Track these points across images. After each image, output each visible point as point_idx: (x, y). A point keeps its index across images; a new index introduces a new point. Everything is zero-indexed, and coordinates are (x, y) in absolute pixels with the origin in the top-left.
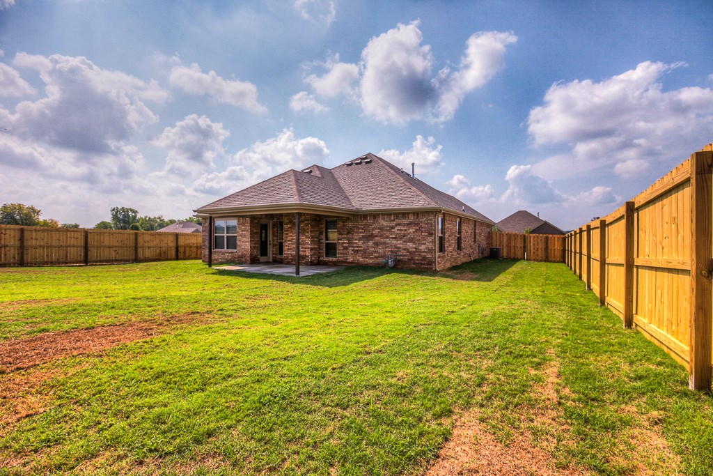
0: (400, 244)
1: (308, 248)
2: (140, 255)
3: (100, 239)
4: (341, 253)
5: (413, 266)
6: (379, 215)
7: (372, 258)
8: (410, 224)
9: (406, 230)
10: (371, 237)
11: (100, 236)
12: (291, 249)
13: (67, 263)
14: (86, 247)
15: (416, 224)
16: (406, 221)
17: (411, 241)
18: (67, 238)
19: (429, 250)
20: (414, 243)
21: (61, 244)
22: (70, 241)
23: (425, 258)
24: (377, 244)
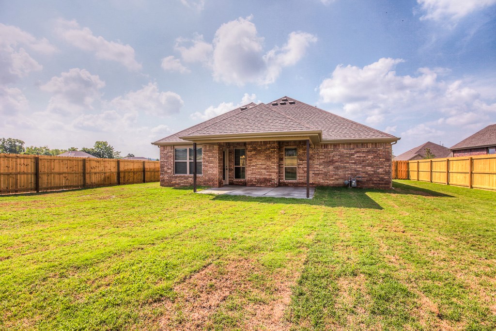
0: (360, 168)
1: (275, 172)
2: (88, 181)
3: (51, 165)
4: (302, 176)
5: (372, 185)
6: (339, 144)
7: (333, 180)
8: (368, 152)
9: (365, 157)
10: (332, 162)
11: (51, 162)
12: (255, 173)
13: (16, 191)
14: (37, 174)
15: (375, 152)
16: (365, 150)
17: (369, 165)
18: (17, 164)
19: (386, 172)
20: (372, 167)
21: (10, 172)
22: (20, 169)
23: (382, 179)
24: (337, 168)
